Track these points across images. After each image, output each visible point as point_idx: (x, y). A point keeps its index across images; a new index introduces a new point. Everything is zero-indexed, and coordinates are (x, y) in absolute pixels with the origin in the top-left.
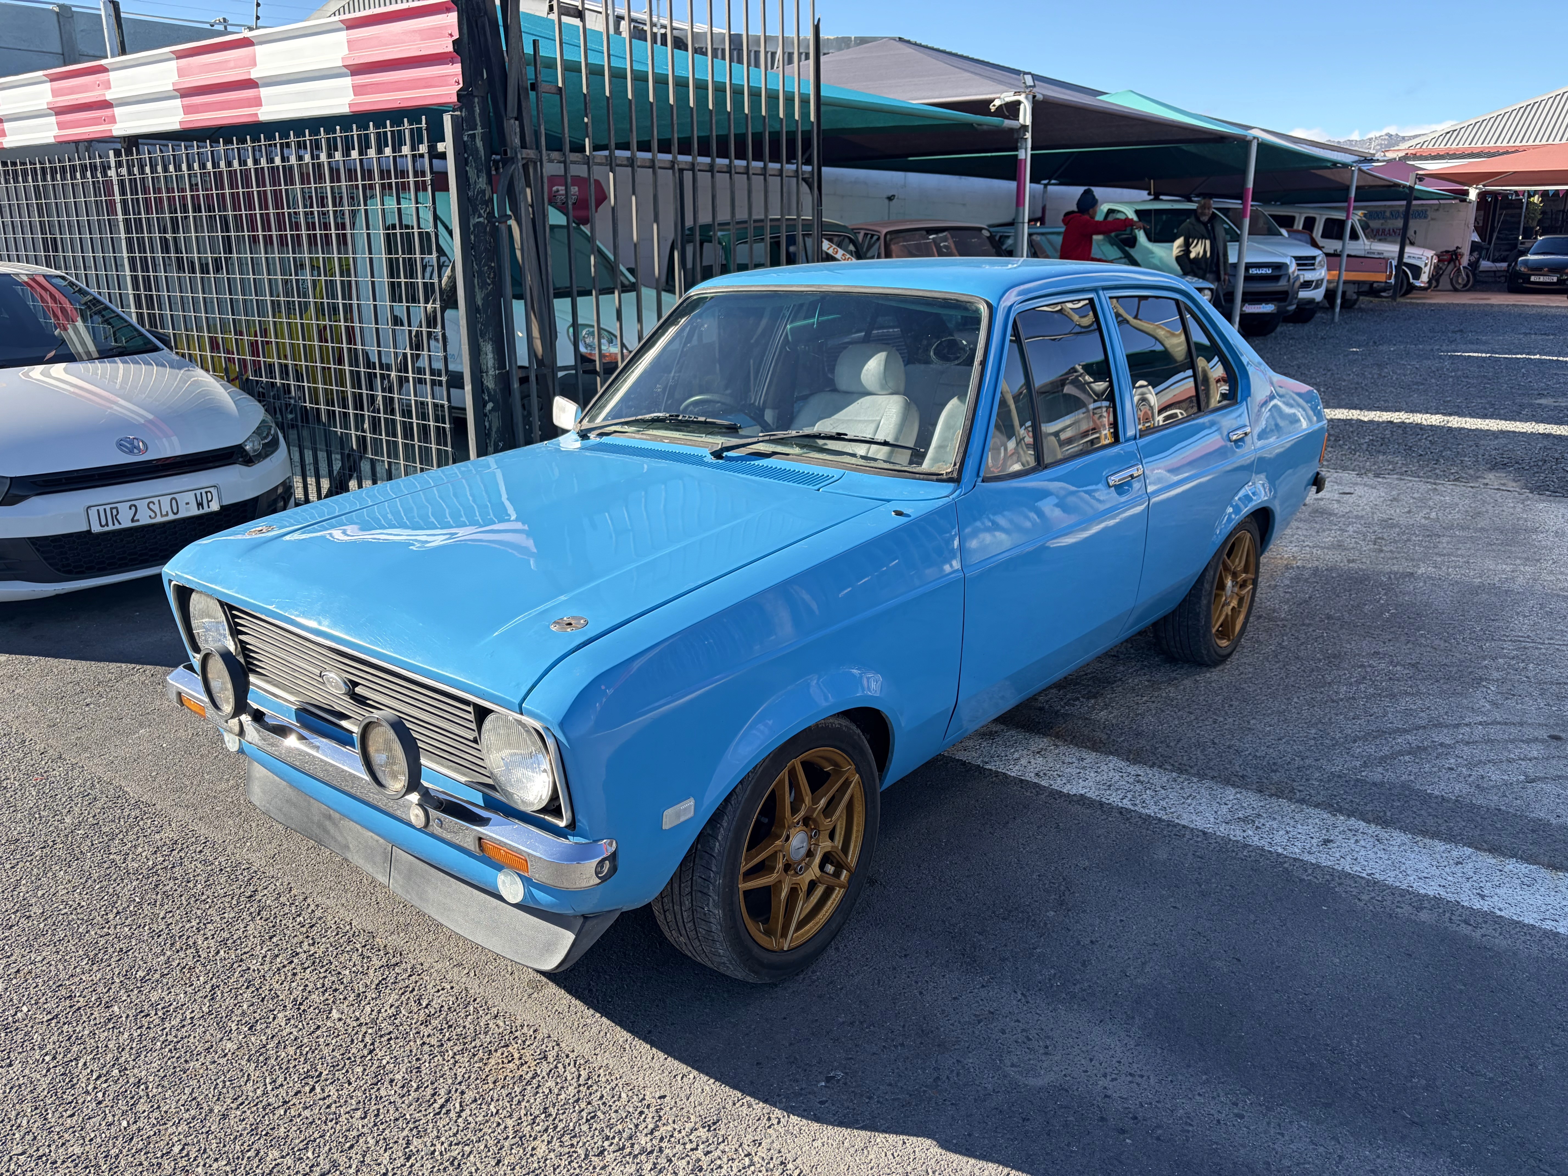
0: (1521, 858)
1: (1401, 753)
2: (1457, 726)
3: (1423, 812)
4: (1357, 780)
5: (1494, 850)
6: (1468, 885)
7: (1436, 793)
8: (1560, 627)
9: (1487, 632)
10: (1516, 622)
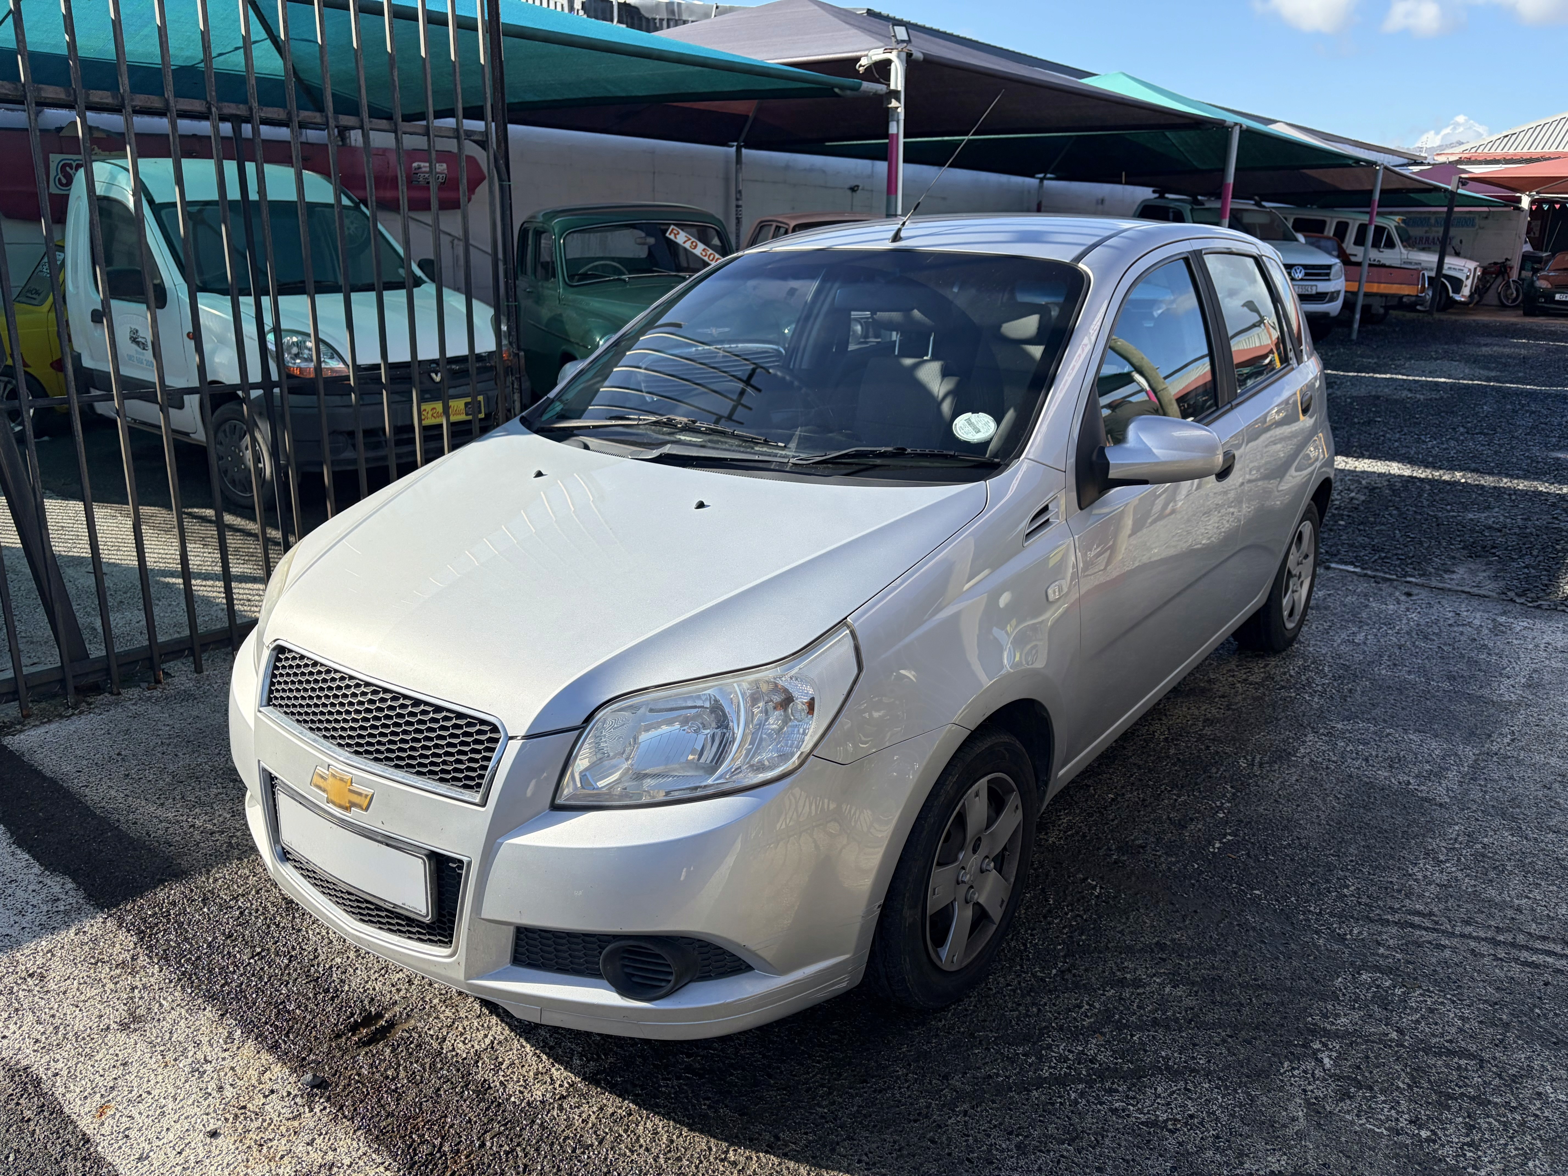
8: (1492, 892)
9: (1364, 900)
10: (1420, 876)
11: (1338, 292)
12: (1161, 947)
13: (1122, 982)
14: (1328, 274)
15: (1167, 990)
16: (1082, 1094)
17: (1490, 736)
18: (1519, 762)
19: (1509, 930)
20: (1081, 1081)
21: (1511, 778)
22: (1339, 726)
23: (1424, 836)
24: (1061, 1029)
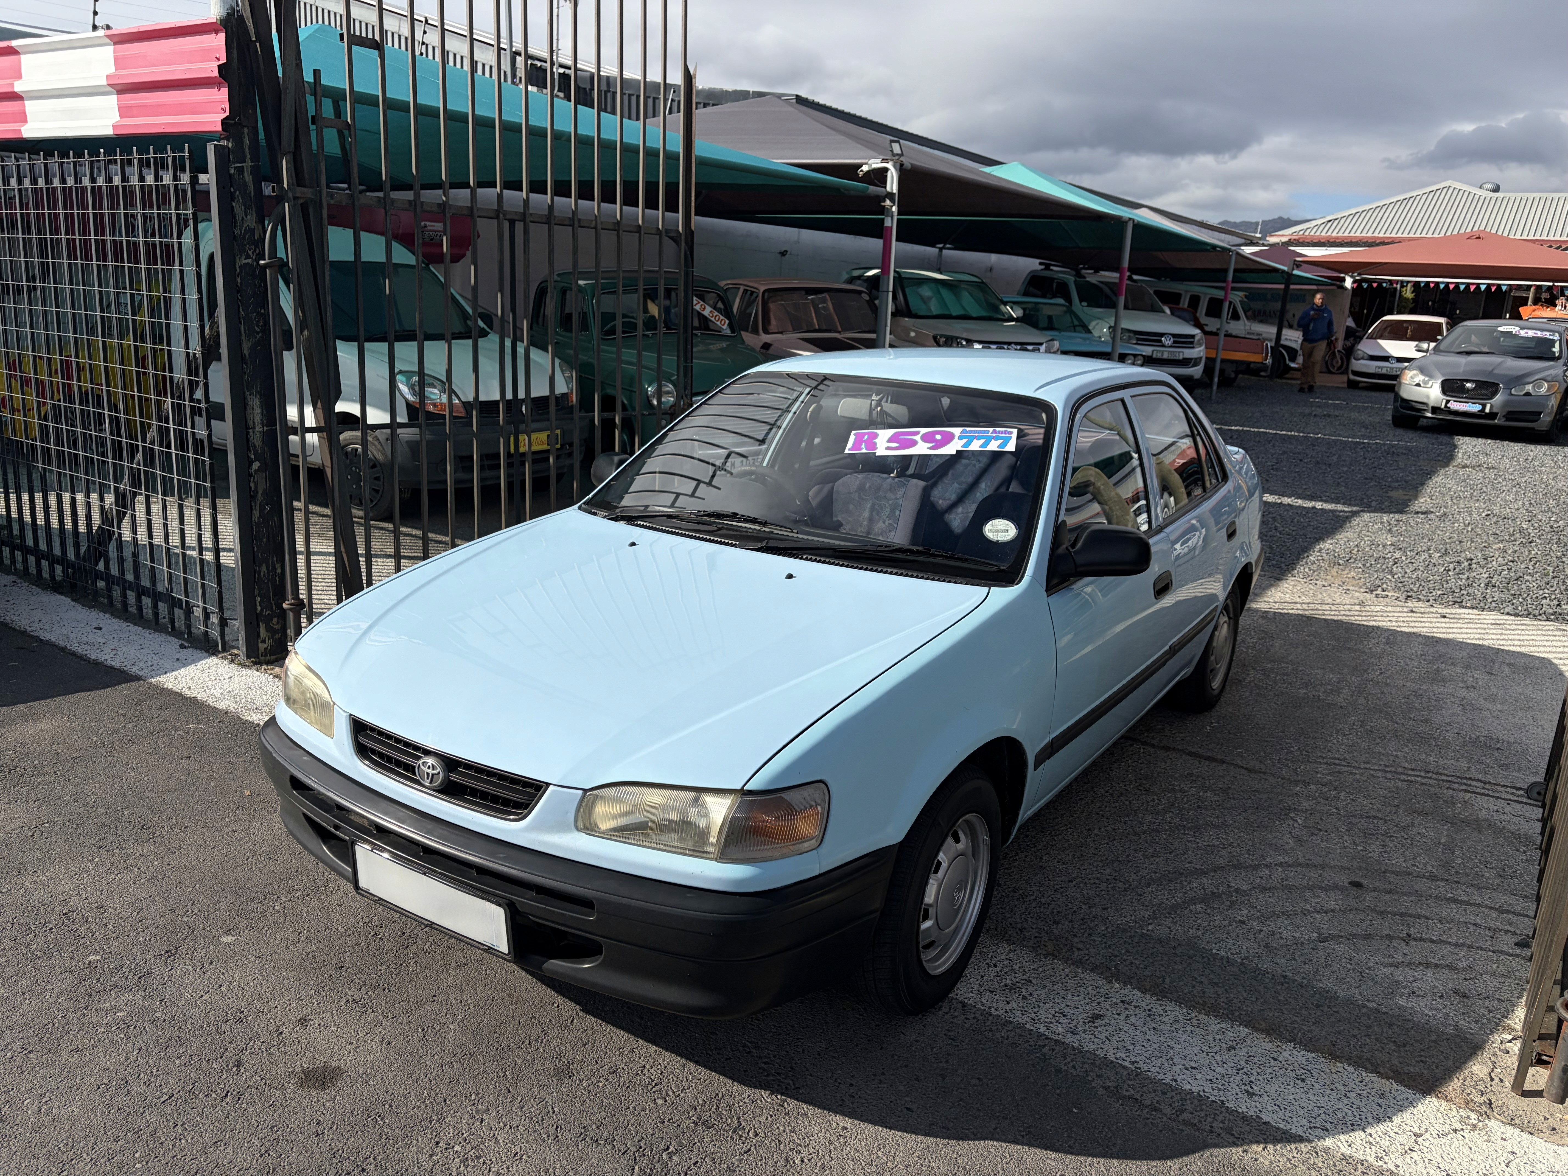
0: (1300, 1043)
1: (1193, 901)
2: (1256, 867)
3: (1204, 979)
4: (1143, 935)
5: (1273, 1031)
6: (1238, 1078)
7: (1223, 953)
8: (1378, 749)
9: (1304, 753)
10: (1335, 741)
11: (1201, 358)
12: (1192, 775)
13: (1173, 790)
14: (1192, 343)
15: (1201, 794)
16: (1169, 835)
17: (1366, 671)
18: (1387, 685)
19: (1392, 766)
20: (1166, 831)
21: (1382, 693)
22: (1269, 665)
23: (1334, 722)
24: (1146, 810)
